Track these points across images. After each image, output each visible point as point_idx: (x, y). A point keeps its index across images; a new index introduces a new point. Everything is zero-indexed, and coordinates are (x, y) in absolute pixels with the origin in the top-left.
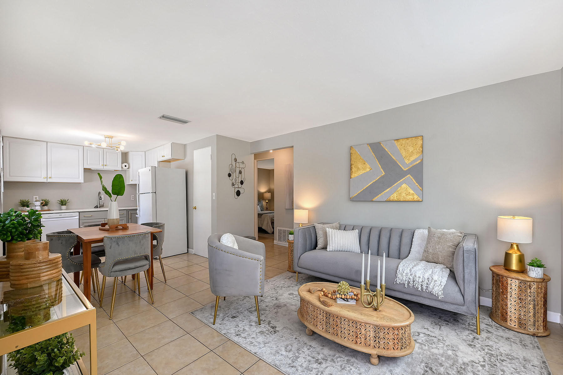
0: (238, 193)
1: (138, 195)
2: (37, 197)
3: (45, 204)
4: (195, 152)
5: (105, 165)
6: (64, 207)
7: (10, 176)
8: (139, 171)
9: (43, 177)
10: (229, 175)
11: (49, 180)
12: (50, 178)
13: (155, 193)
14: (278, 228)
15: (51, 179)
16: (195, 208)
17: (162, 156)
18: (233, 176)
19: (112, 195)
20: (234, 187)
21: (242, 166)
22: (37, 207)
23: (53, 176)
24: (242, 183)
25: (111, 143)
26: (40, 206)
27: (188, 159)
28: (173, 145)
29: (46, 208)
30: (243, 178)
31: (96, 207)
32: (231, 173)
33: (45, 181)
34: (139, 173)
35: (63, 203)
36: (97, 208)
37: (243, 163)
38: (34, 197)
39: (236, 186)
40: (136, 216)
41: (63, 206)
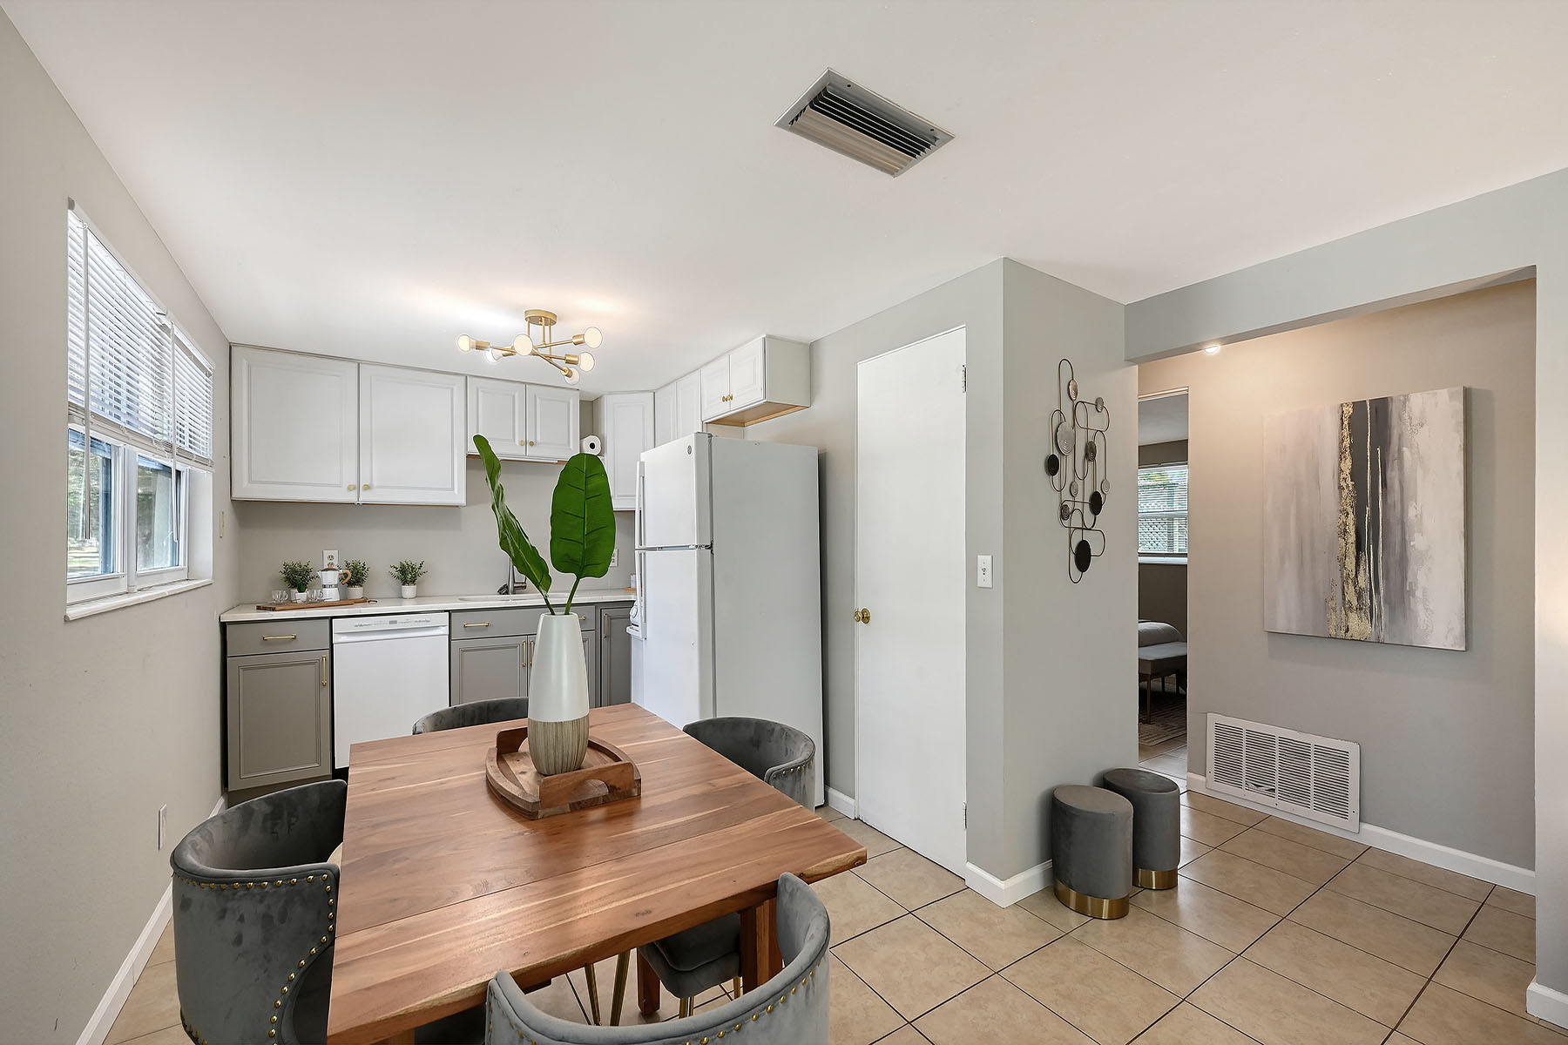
0: (1083, 556)
1: (641, 554)
2: (335, 553)
3: (355, 577)
4: (865, 369)
5: (532, 444)
6: (409, 590)
7: (250, 481)
8: (644, 456)
9: (346, 485)
10: (1052, 465)
11: (365, 497)
12: (367, 487)
13: (710, 547)
14: (1213, 719)
15: (368, 491)
16: (866, 618)
17: (725, 399)
18: (1066, 465)
19: (552, 571)
20: (1066, 523)
21: (1096, 421)
22: (327, 591)
23: (375, 483)
24: (1096, 503)
25: (547, 342)
26: (336, 586)
27: (826, 404)
28: (769, 341)
29: (357, 592)
30: (1099, 479)
31: (504, 590)
32: (1056, 454)
33: (351, 497)
34: (642, 464)
35: (407, 575)
36: (507, 593)
37: (1099, 404)
38: (327, 553)
39: (1076, 520)
40: (629, 630)
41: (406, 587)
